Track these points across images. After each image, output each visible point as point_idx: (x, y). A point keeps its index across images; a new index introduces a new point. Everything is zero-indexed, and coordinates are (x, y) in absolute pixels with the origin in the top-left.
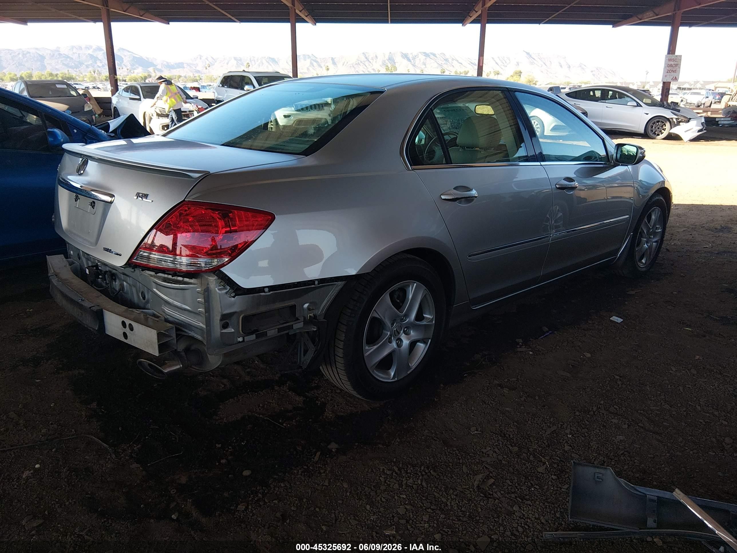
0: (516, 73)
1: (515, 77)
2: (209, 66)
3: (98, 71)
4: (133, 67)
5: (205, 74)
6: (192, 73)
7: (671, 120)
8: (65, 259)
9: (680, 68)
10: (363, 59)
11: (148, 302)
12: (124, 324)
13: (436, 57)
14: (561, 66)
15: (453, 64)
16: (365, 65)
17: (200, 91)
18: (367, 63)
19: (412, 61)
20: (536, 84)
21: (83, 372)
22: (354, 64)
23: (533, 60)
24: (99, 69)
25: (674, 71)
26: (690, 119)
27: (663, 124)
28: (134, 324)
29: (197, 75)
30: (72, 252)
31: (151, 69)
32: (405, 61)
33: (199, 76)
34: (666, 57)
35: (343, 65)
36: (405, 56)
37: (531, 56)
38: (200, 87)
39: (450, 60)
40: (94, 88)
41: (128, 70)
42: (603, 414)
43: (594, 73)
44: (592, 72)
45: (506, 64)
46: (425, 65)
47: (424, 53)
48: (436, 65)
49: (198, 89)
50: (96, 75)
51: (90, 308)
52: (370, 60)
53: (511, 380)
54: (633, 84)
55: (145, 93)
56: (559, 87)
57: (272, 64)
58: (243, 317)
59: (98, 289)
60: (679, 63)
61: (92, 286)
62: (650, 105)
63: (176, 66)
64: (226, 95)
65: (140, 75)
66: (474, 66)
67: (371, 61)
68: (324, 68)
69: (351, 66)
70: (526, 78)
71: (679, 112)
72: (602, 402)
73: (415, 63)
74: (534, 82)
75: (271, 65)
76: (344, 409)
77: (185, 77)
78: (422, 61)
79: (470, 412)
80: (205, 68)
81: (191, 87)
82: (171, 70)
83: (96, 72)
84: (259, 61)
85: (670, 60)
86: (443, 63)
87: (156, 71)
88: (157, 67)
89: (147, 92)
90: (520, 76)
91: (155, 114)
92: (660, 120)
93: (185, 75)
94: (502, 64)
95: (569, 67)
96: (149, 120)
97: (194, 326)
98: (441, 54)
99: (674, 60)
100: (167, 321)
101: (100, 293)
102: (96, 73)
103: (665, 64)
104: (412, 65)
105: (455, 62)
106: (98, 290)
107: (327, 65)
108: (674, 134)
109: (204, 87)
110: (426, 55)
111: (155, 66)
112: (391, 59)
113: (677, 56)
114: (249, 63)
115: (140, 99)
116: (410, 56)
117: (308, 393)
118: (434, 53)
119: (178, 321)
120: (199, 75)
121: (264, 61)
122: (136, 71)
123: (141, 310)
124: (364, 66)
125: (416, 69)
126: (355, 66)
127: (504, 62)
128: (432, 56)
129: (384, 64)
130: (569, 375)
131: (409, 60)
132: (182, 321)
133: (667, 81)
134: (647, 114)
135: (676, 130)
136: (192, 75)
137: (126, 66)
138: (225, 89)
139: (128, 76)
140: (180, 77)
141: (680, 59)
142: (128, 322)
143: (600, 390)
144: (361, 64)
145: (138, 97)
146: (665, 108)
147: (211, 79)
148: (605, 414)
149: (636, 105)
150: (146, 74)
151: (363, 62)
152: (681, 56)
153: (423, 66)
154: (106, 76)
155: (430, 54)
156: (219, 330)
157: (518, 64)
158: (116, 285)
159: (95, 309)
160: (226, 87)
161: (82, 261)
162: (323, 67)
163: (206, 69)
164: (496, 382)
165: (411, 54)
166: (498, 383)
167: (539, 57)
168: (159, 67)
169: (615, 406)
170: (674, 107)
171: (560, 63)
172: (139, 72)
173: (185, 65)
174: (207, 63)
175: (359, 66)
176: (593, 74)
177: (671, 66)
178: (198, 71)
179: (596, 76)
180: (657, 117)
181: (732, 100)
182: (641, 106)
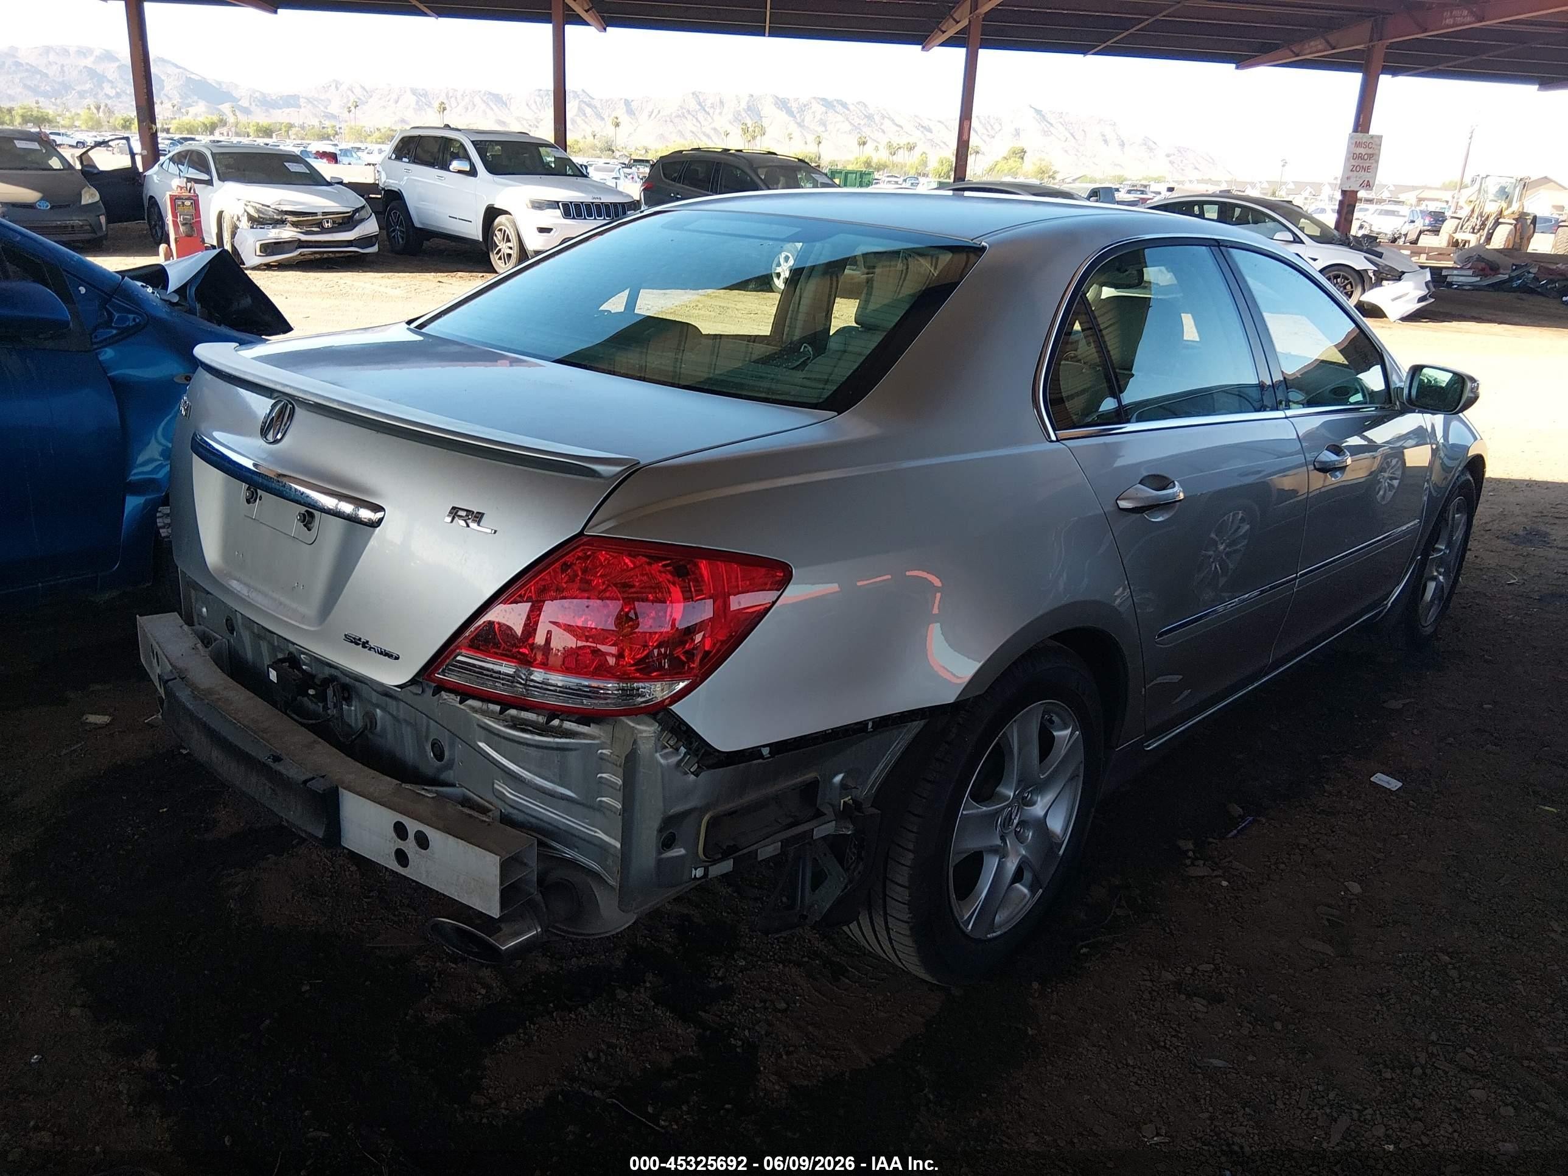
0: (1014, 152)
1: (1011, 161)
2: (356, 106)
3: (106, 105)
4: (187, 102)
5: (346, 122)
6: (318, 120)
7: (1364, 274)
8: (186, 627)
9: (1377, 162)
10: (693, 105)
11: (450, 766)
12: (400, 830)
13: (848, 109)
14: (1106, 141)
15: (882, 127)
16: (697, 119)
17: (336, 162)
18: (701, 116)
19: (798, 116)
20: (1054, 178)
21: (111, 944)
22: (674, 115)
23: (1048, 125)
24: (109, 102)
25: (1366, 169)
26: (1403, 273)
27: (1346, 282)
28: (431, 833)
29: (327, 123)
30: (204, 610)
31: (226, 108)
32: (783, 116)
33: (334, 126)
34: (1351, 138)
35: (650, 116)
36: (783, 104)
37: (1044, 117)
38: (338, 152)
39: (877, 118)
40: (98, 144)
41: (174, 107)
42: (1446, 1073)
43: (1171, 158)
44: (1168, 156)
45: (992, 133)
46: (825, 125)
47: (824, 100)
48: (847, 127)
49: (333, 158)
50: (101, 114)
51: (305, 782)
52: (707, 110)
53: (1200, 968)
54: (1253, 185)
55: (222, 170)
56: (1110, 188)
57: (494, 107)
58: (711, 817)
59: (305, 721)
60: (1377, 151)
61: (286, 714)
62: (1319, 240)
63: (281, 102)
64: (406, 178)
65: (202, 119)
66: (926, 132)
67: (711, 111)
68: (609, 122)
69: (668, 119)
70: (1035, 165)
71: (1381, 257)
72: (1434, 1037)
73: (803, 121)
74: (1051, 174)
75: (492, 109)
76: (806, 1066)
77: (303, 127)
78: (818, 117)
79: (1125, 1072)
80: (346, 110)
81: (318, 152)
82: (271, 110)
83: (102, 107)
84: (467, 99)
85: (1358, 145)
86: (862, 123)
87: (238, 113)
88: (240, 103)
89: (228, 167)
90: (1022, 158)
91: (245, 219)
92: (1342, 273)
93: (301, 123)
94: (985, 132)
95: (1122, 144)
96: (229, 230)
97: (581, 839)
98: (858, 103)
99: (1367, 145)
100: (507, 820)
101: (312, 737)
102: (101, 110)
103: (1348, 152)
104: (798, 123)
105: (887, 122)
106: (302, 725)
107: (614, 114)
108: (1369, 304)
109: (346, 152)
110: (828, 104)
111: (234, 100)
112: (752, 109)
113: (1372, 137)
114: (445, 101)
115: (209, 183)
116: (794, 106)
117: (705, 1011)
118: (844, 100)
119: (538, 822)
120: (334, 123)
121: (477, 100)
122: (192, 110)
123: (434, 788)
124: (695, 120)
125: (805, 133)
126: (676, 120)
127: (989, 128)
128: (839, 108)
129: (737, 118)
130: (1329, 950)
131: (790, 112)
132: (550, 824)
133: (1351, 189)
134: (1317, 259)
135: (1372, 296)
136: (317, 124)
137: (170, 99)
138: (404, 165)
139: (174, 121)
140: (290, 126)
141: (1378, 142)
142: (413, 826)
143: (1418, 998)
144: (689, 117)
145: (206, 177)
146: (1351, 248)
147: (360, 134)
148: (1450, 1073)
149: (1292, 239)
150: (215, 119)
151: (694, 113)
152: (1380, 137)
153: (821, 129)
154: (124, 119)
155: (835, 103)
156: (654, 853)
157: (1017, 133)
158: (353, 712)
159: (318, 786)
160: (406, 160)
161: (239, 635)
162: (606, 119)
163: (350, 111)
164: (1168, 976)
165: (796, 100)
166: (1173, 978)
167: (1061, 120)
168: (244, 103)
169: (1469, 1050)
170: (1368, 244)
171: (1103, 136)
172: (199, 113)
173: (301, 100)
174: (352, 98)
175: (685, 121)
176: (1170, 162)
177: (1360, 157)
178: (334, 117)
179: (1176, 166)
180: (1336, 268)
181: (1461, 228)
182: (1303, 243)
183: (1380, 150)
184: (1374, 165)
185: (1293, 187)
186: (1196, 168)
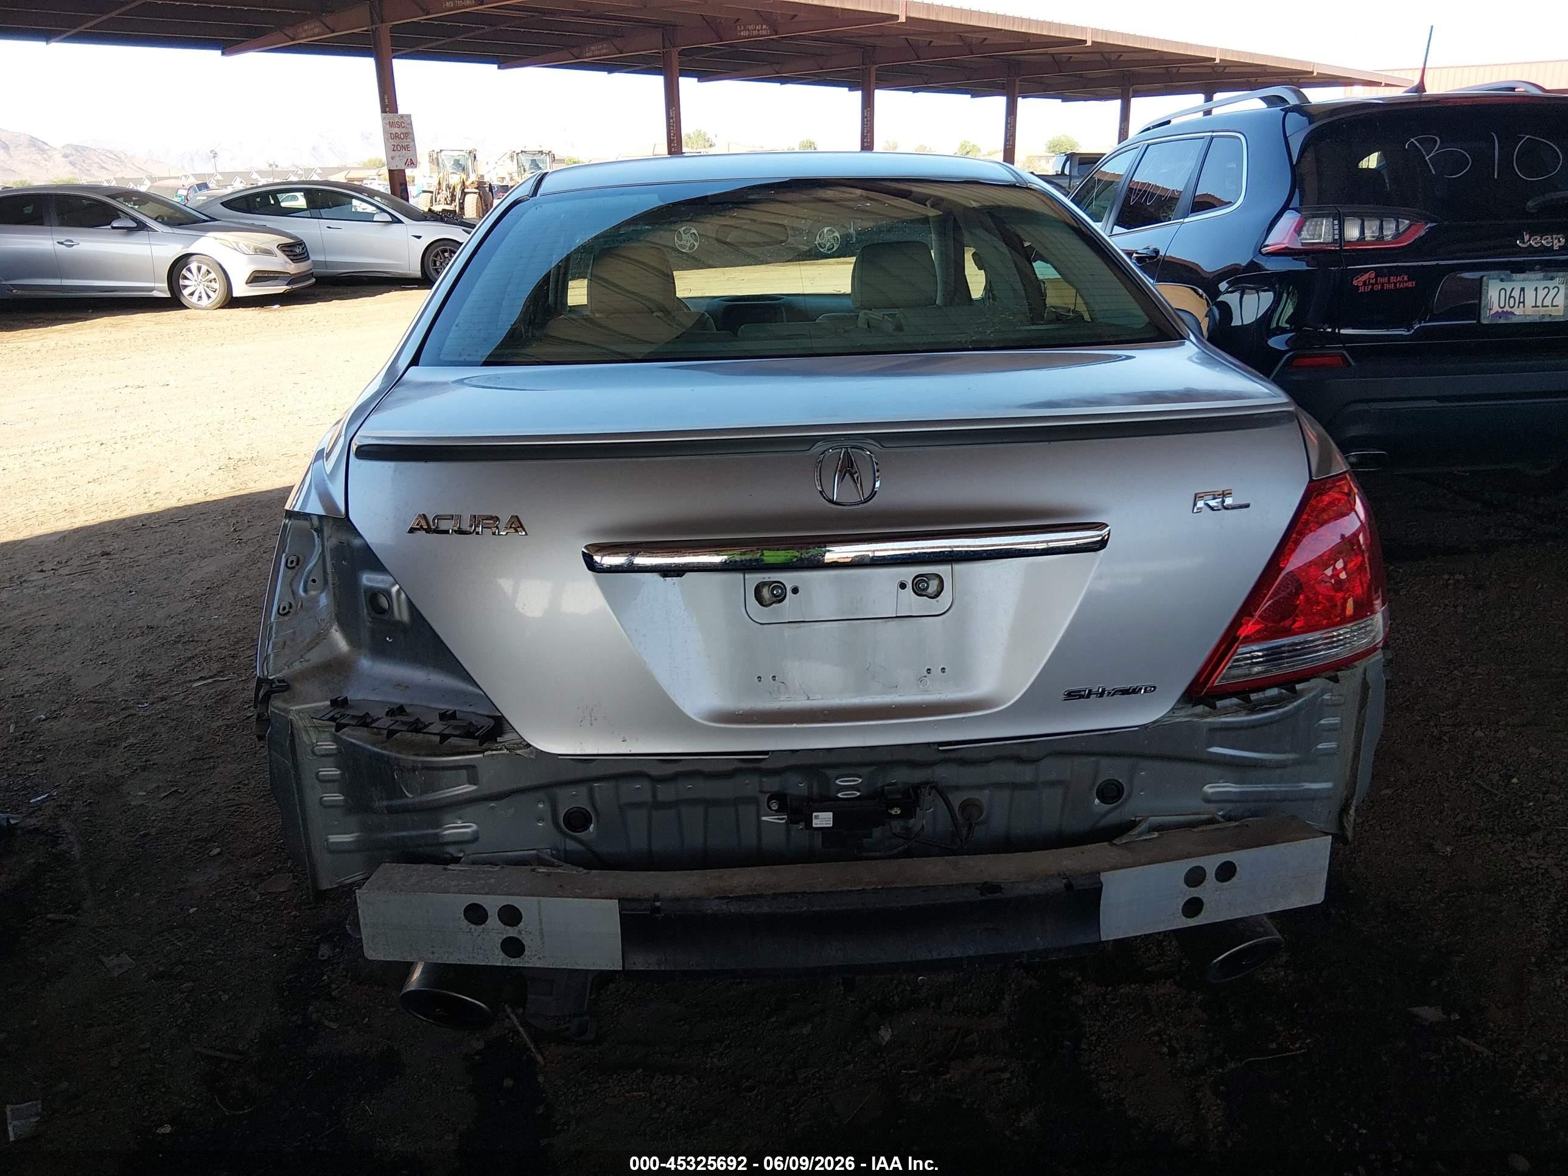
9: (413, 140)
12: (1194, 875)
25: (406, 148)
28: (1243, 857)
34: (383, 119)
60: (410, 130)
62: (417, 219)
85: (391, 125)
99: (399, 125)
103: (385, 133)
113: (402, 116)
133: (398, 168)
134: (419, 237)
141: (409, 122)
142: (1215, 862)
149: (391, 220)
152: (409, 116)
177: (396, 136)
180: (441, 243)
181: (436, 201)
182: (402, 222)
183: (412, 129)
184: (412, 143)
185: (321, 172)
186: (103, 168)
